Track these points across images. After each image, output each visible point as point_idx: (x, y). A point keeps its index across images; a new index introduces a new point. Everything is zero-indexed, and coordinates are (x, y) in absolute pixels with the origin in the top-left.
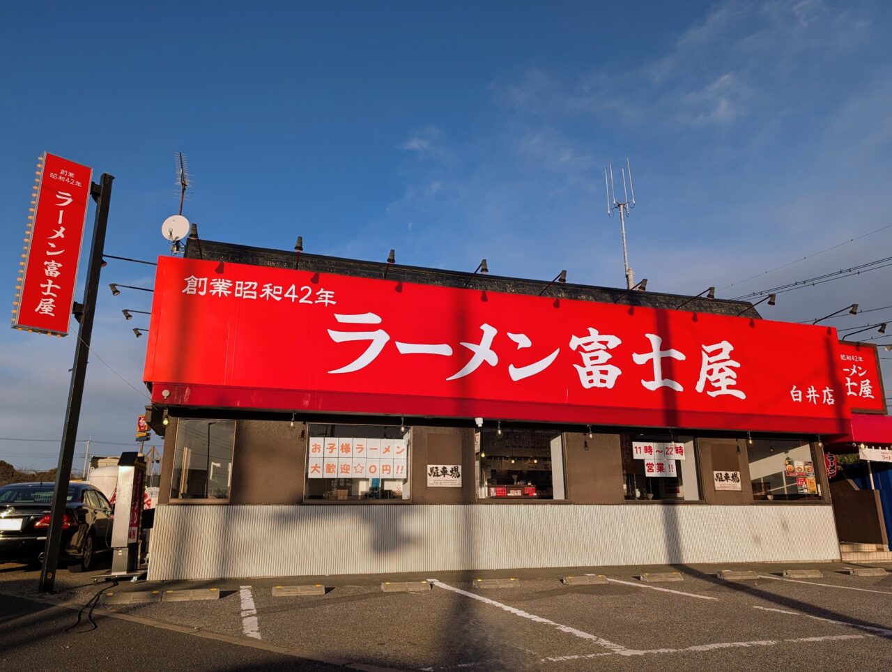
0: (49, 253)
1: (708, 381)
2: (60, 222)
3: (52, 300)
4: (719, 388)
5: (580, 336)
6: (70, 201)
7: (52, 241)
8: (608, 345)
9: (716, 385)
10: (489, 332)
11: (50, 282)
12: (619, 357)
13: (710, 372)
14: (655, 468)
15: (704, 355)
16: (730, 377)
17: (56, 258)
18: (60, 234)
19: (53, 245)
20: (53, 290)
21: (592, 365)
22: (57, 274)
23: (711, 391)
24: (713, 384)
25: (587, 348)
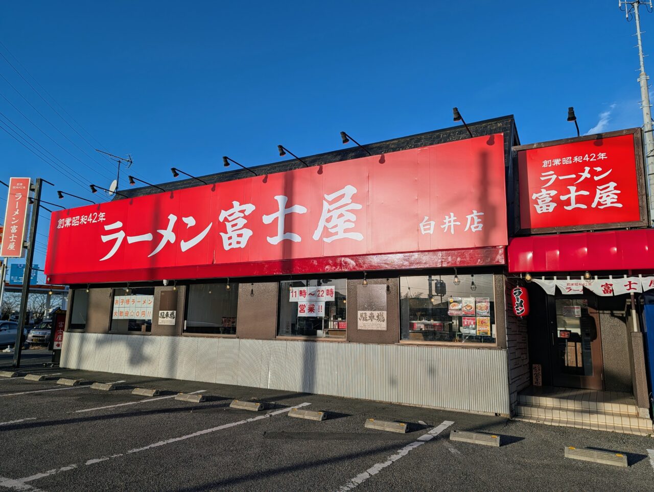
0: (13, 223)
1: (325, 227)
2: (17, 207)
3: (14, 243)
4: (336, 233)
5: (226, 210)
6: (21, 196)
7: (14, 217)
8: (245, 212)
9: (333, 231)
10: (173, 218)
11: (13, 235)
12: (253, 221)
13: (328, 220)
14: (306, 309)
15: (325, 203)
16: (349, 221)
17: (15, 224)
18: (17, 213)
19: (14, 219)
20: (14, 238)
21: (232, 231)
22: (16, 231)
23: (327, 237)
24: (330, 230)
25: (230, 218)
